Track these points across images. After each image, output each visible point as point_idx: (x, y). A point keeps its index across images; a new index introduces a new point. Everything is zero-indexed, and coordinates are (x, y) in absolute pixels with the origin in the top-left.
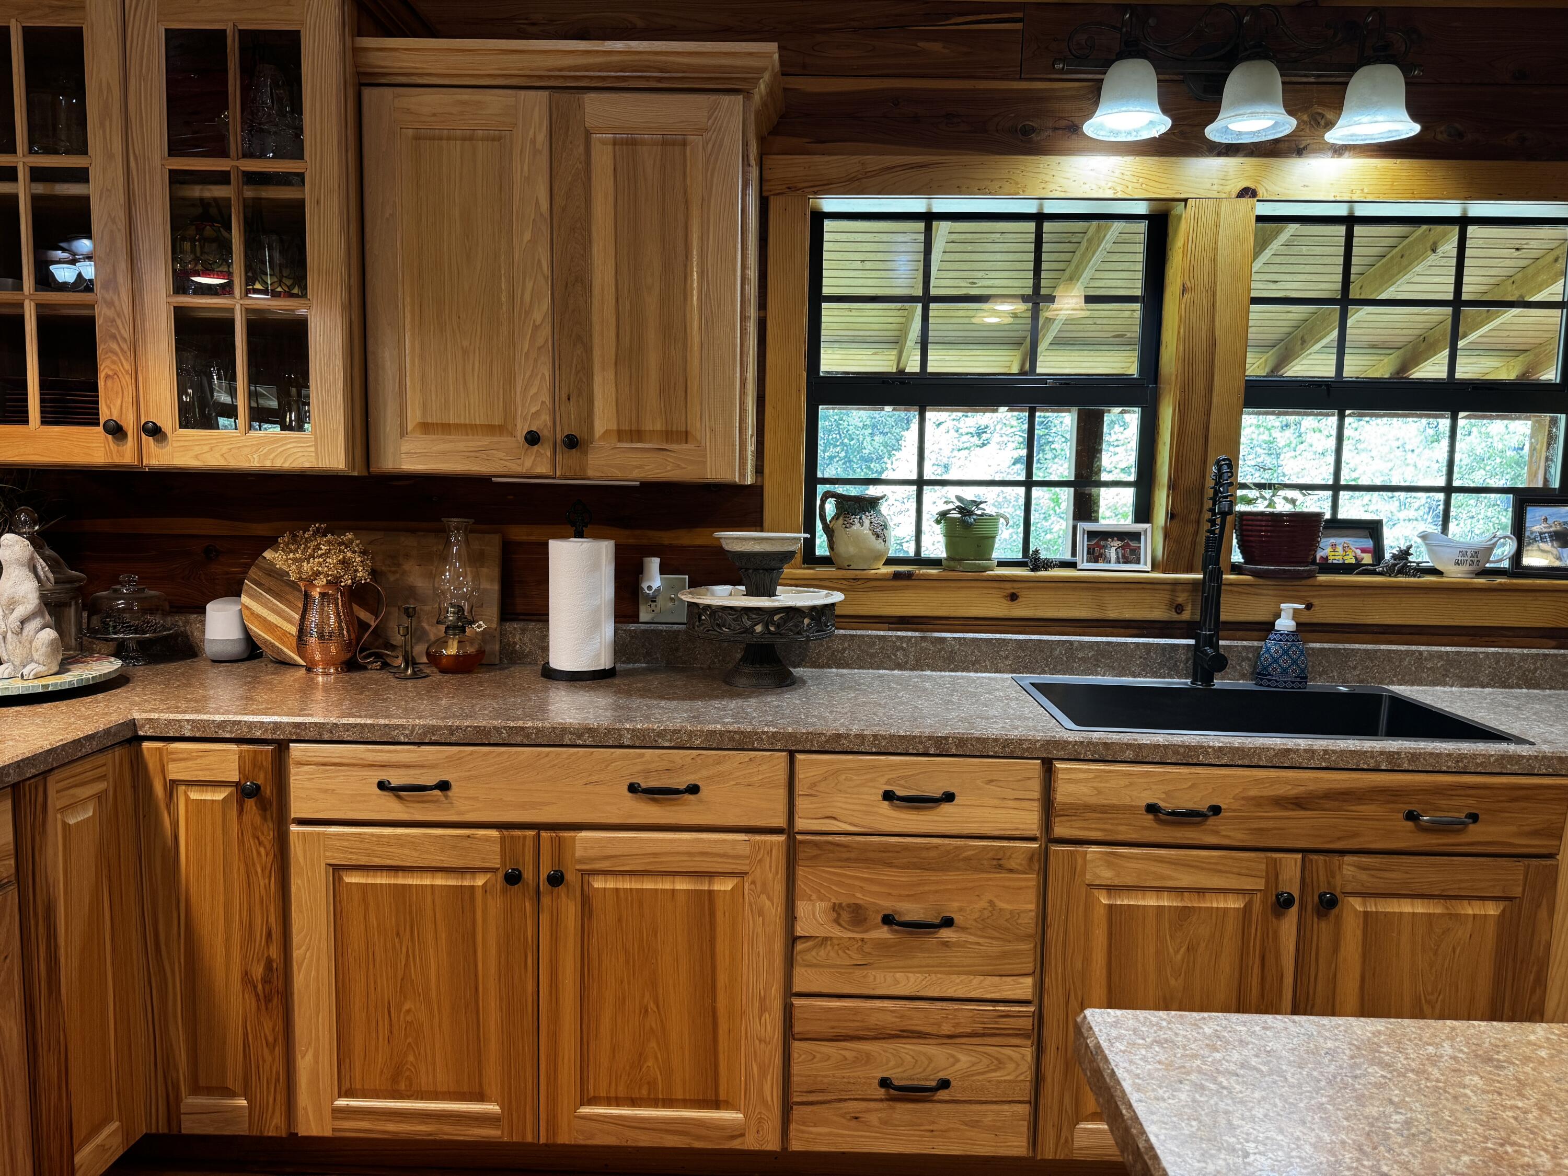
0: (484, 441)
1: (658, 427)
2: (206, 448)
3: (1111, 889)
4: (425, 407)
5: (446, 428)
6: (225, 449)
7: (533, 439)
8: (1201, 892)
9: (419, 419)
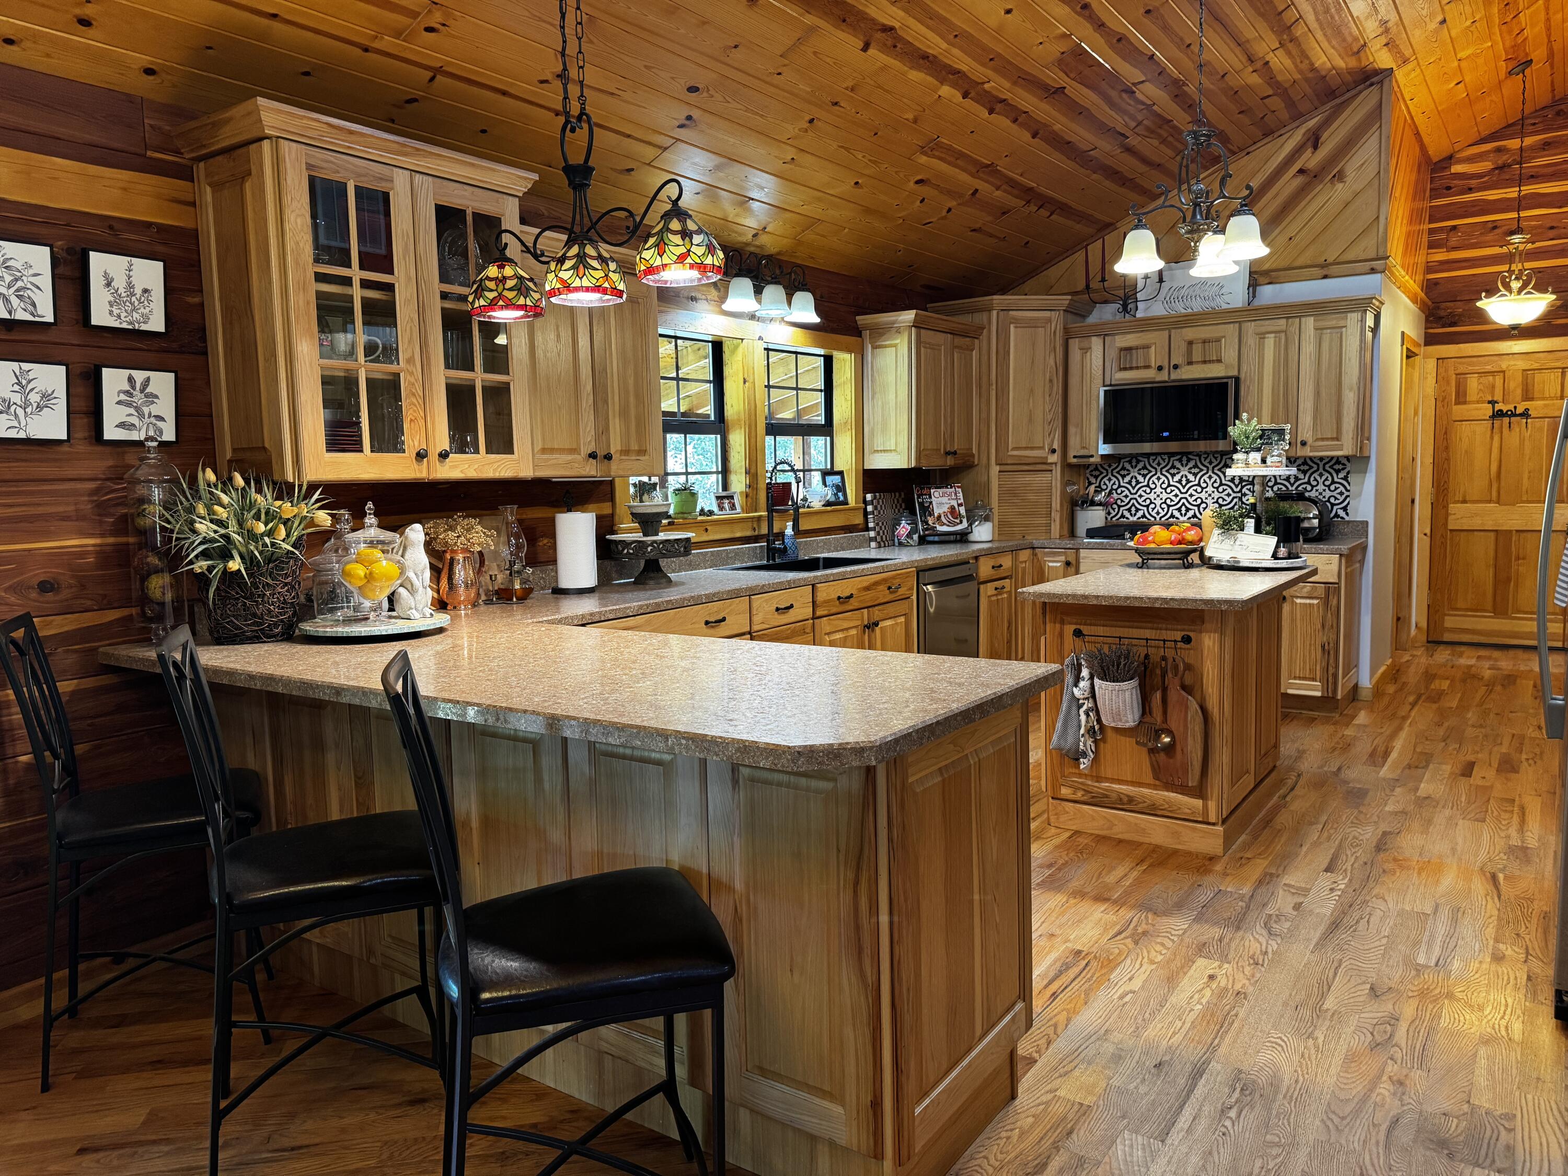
0: (570, 457)
1: (636, 448)
2: (467, 466)
3: (828, 634)
4: (544, 439)
5: (552, 451)
6: (476, 466)
7: (593, 456)
8: (847, 629)
9: (540, 447)
